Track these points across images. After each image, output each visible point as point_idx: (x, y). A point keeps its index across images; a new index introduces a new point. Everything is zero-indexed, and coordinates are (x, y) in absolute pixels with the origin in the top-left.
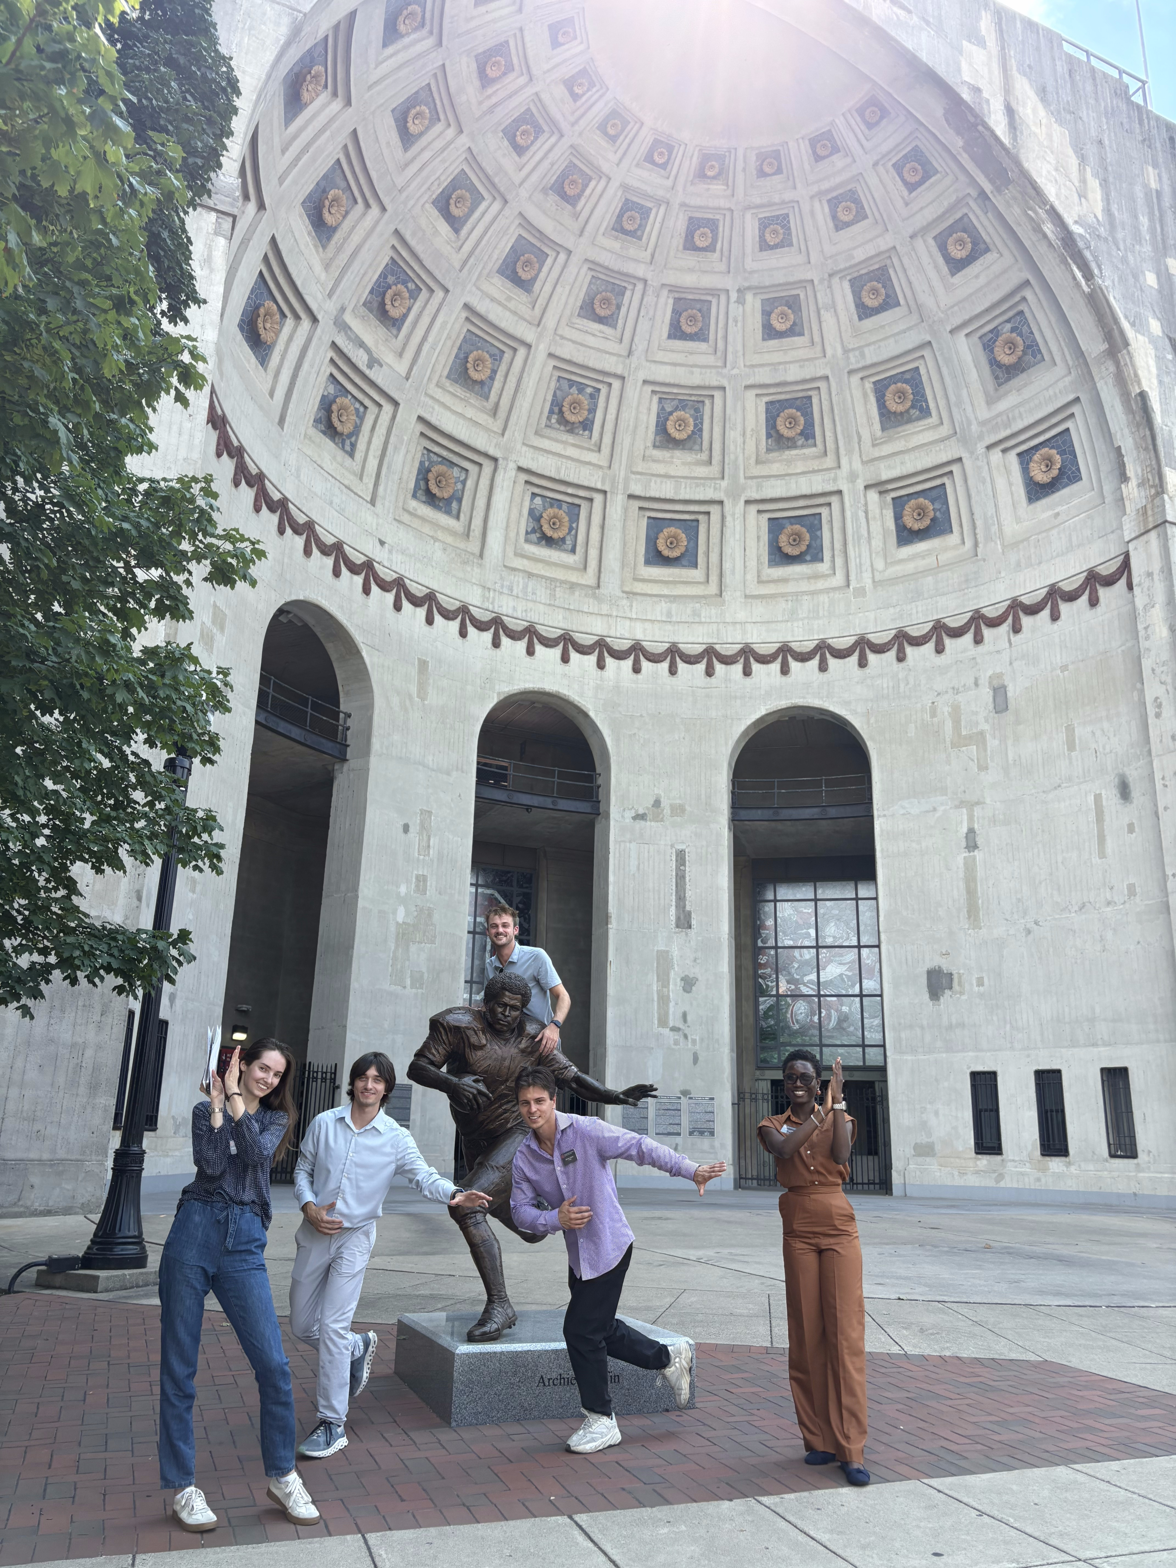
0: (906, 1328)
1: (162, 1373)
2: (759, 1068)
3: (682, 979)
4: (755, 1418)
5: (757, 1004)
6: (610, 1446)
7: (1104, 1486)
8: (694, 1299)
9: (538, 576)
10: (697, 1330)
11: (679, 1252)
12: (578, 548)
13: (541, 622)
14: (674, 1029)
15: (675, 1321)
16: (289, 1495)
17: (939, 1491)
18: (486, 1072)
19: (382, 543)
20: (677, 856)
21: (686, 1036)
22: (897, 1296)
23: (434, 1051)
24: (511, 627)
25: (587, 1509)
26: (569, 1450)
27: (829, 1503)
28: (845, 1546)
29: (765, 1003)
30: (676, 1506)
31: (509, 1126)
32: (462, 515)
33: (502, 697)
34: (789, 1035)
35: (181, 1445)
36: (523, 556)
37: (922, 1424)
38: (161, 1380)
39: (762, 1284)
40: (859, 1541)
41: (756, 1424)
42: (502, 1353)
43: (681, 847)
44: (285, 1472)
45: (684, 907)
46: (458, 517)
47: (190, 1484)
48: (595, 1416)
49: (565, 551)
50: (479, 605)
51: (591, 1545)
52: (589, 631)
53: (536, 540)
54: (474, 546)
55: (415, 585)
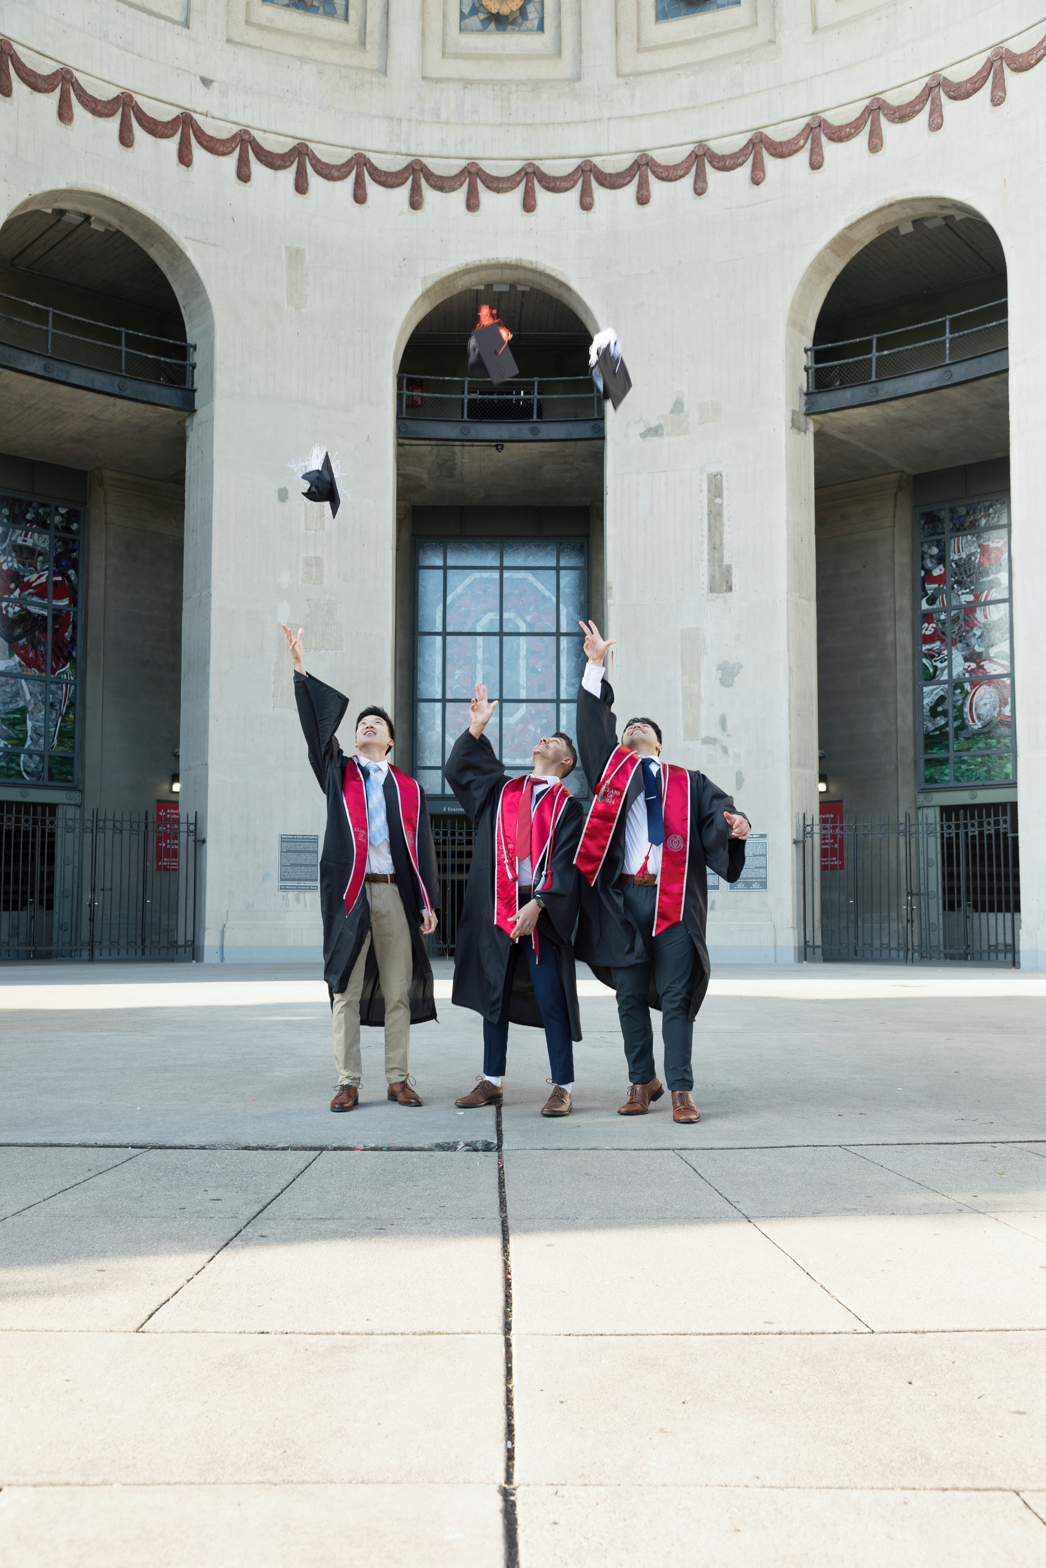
2: (923, 791)
3: (719, 668)
5: (918, 696)
9: (479, 82)
12: (548, 23)
13: (488, 154)
14: (709, 741)
19: (206, 82)
20: (709, 485)
21: (725, 750)
24: (438, 172)
29: (931, 694)
32: (352, 13)
33: (430, 284)
34: (967, 739)
36: (458, 56)
43: (714, 469)
45: (721, 560)
46: (346, 19)
49: (529, 30)
50: (384, 148)
52: (565, 153)
53: (479, 25)
54: (371, 58)
55: (273, 137)
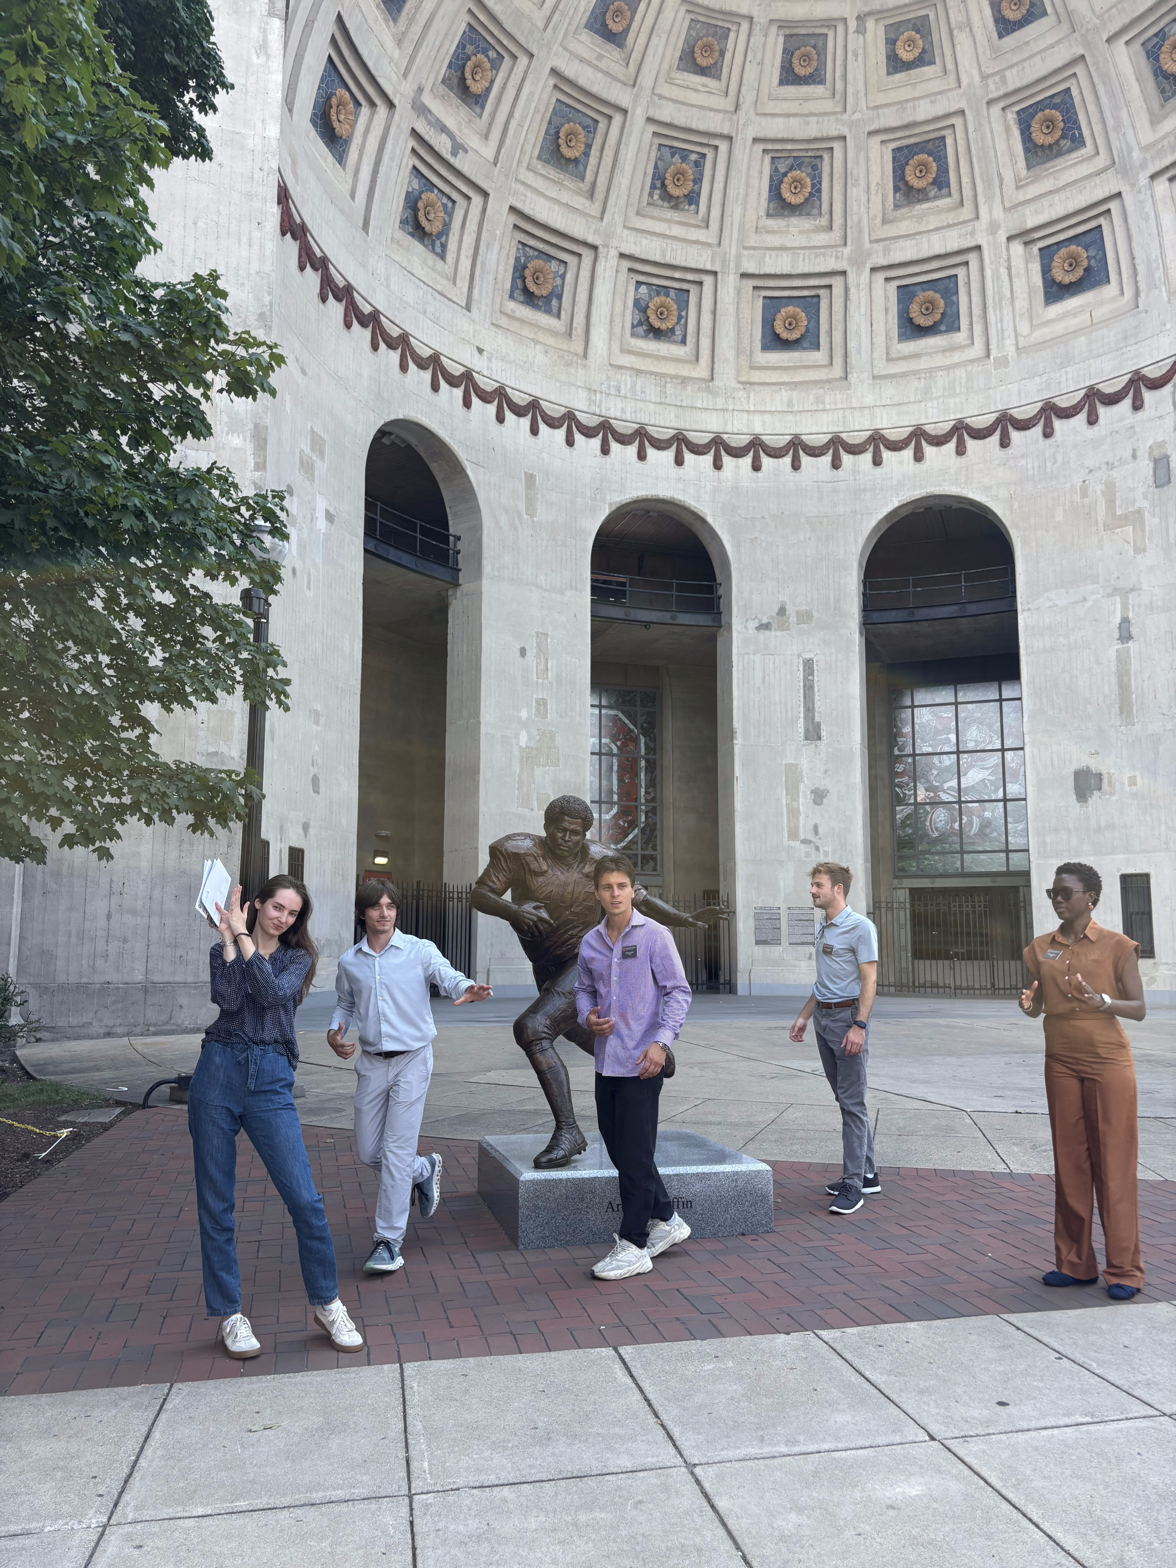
0: (1015, 1145)
1: (199, 1208)
2: (896, 877)
3: (812, 792)
4: (834, 1243)
5: (893, 813)
6: (639, 1274)
8: (799, 1114)
9: (646, 372)
10: (794, 1148)
12: (689, 339)
13: (652, 422)
14: (805, 842)
15: (773, 1138)
16: (333, 1322)
17: (1018, 1329)
18: (548, 898)
19: (480, 351)
20: (804, 666)
21: (817, 848)
22: (1014, 1110)
23: (494, 878)
24: (620, 430)
25: (634, 1340)
26: (594, 1277)
27: (893, 1340)
28: (902, 1391)
29: (902, 812)
30: (728, 1339)
32: (563, 313)
33: (614, 508)
34: (928, 843)
35: (224, 1275)
36: (630, 352)
37: (1013, 1252)
38: (199, 1215)
39: (875, 1097)
40: (917, 1385)
41: (834, 1250)
42: (568, 1180)
43: (808, 656)
44: (329, 1300)
45: (813, 718)
46: (559, 316)
47: (236, 1312)
48: (624, 1243)
49: (675, 342)
50: (585, 409)
51: (629, 1380)
52: (704, 429)
53: (643, 333)
54: (577, 346)
55: (517, 393)
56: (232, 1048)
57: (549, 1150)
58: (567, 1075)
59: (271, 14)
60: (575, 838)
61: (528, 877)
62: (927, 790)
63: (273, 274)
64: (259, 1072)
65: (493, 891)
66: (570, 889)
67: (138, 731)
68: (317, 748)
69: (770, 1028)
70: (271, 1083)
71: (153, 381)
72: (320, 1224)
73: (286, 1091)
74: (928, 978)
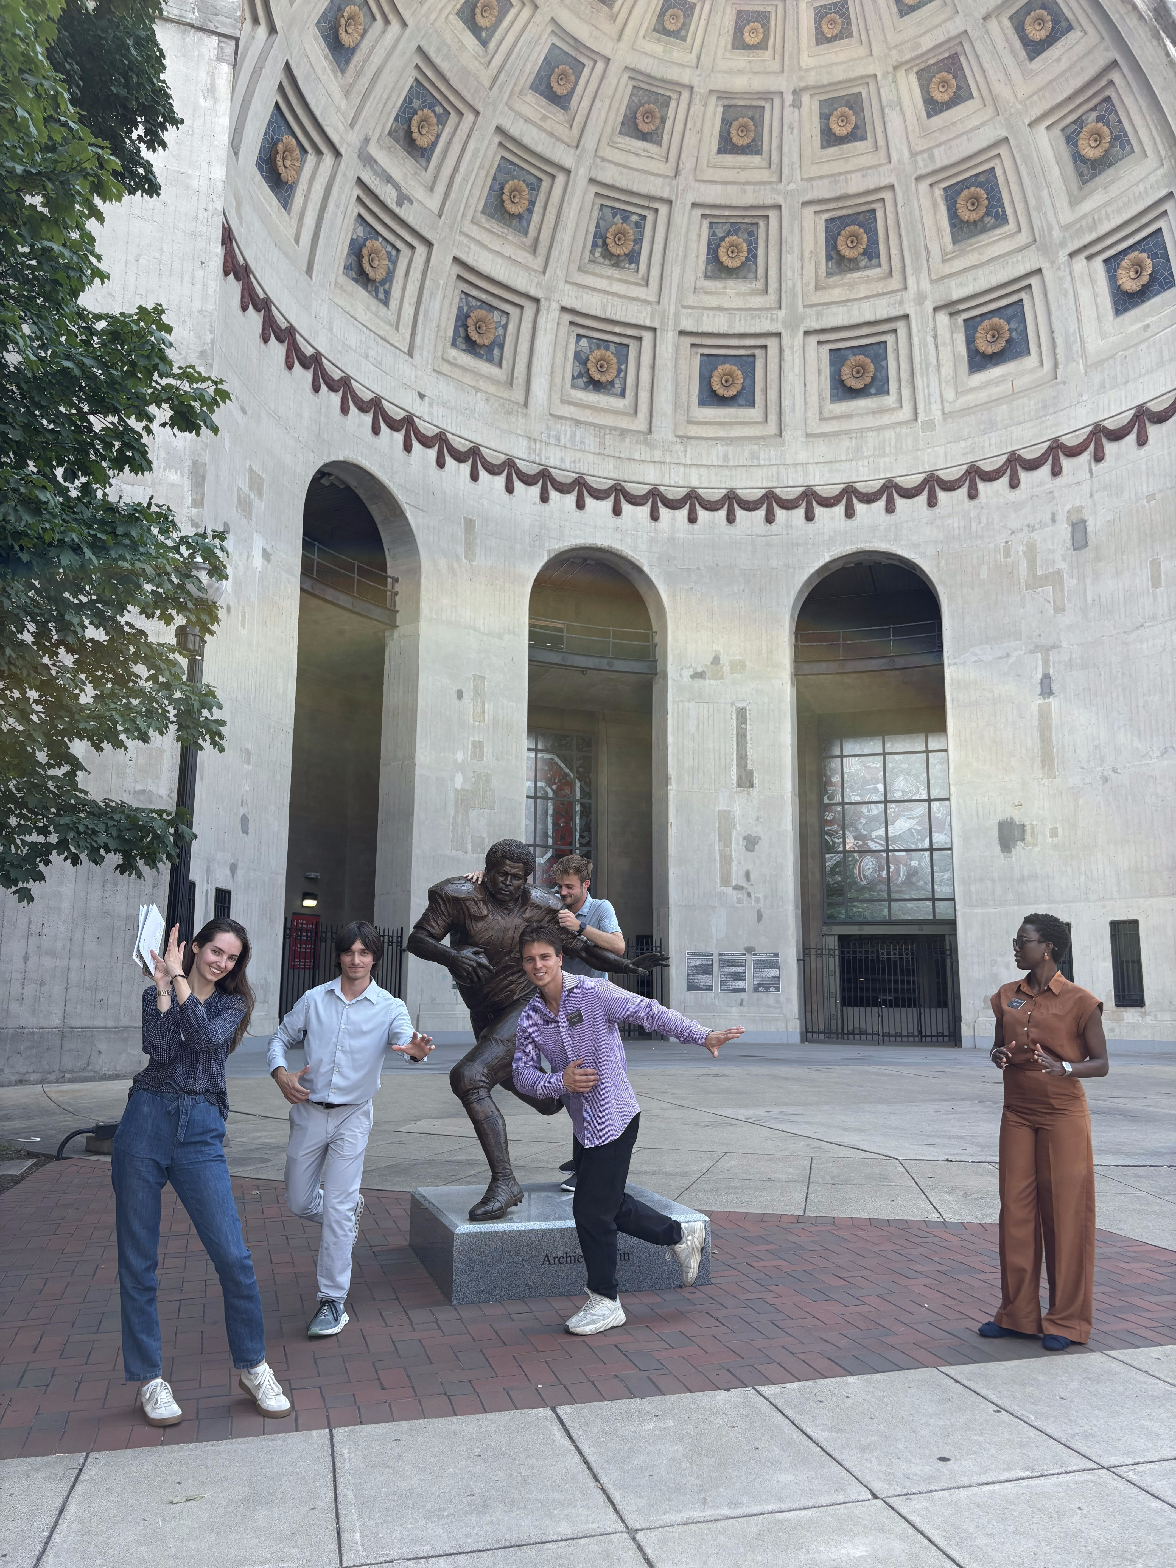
0: (949, 1193)
1: (120, 1267)
2: (825, 924)
3: (744, 839)
4: (771, 1295)
5: (823, 861)
6: (613, 1328)
7: (1141, 1376)
8: (734, 1163)
9: (586, 423)
10: (730, 1197)
11: (729, 1112)
12: (628, 392)
13: (591, 473)
14: (737, 888)
15: (708, 1187)
16: (259, 1386)
17: (957, 1381)
18: (488, 943)
19: (422, 396)
20: (737, 715)
21: (749, 895)
22: (946, 1157)
23: (433, 923)
24: (559, 479)
25: (572, 1400)
26: (568, 1332)
27: (833, 1395)
28: (843, 1447)
29: (831, 860)
30: (668, 1397)
31: (515, 997)
32: (504, 362)
33: (552, 555)
34: (857, 891)
35: (144, 1337)
36: (570, 403)
37: (950, 1302)
38: (120, 1273)
39: (808, 1145)
40: (860, 1441)
41: (772, 1301)
42: (504, 1232)
43: (741, 705)
44: (255, 1363)
45: (746, 766)
46: (500, 365)
47: (156, 1377)
48: (597, 1297)
49: (614, 395)
50: (525, 457)
51: (568, 1442)
52: (641, 480)
53: (583, 385)
54: (518, 395)
55: (458, 439)
56: (162, 1097)
57: (485, 1201)
58: (504, 1125)
59: (219, 59)
60: (516, 882)
61: (468, 921)
62: (855, 838)
63: (216, 314)
64: (190, 1122)
65: (432, 935)
66: (510, 934)
67: (66, 768)
68: (247, 788)
69: (702, 1076)
70: (202, 1134)
71: (93, 413)
72: (249, 1281)
73: (217, 1142)
74: (857, 1025)
